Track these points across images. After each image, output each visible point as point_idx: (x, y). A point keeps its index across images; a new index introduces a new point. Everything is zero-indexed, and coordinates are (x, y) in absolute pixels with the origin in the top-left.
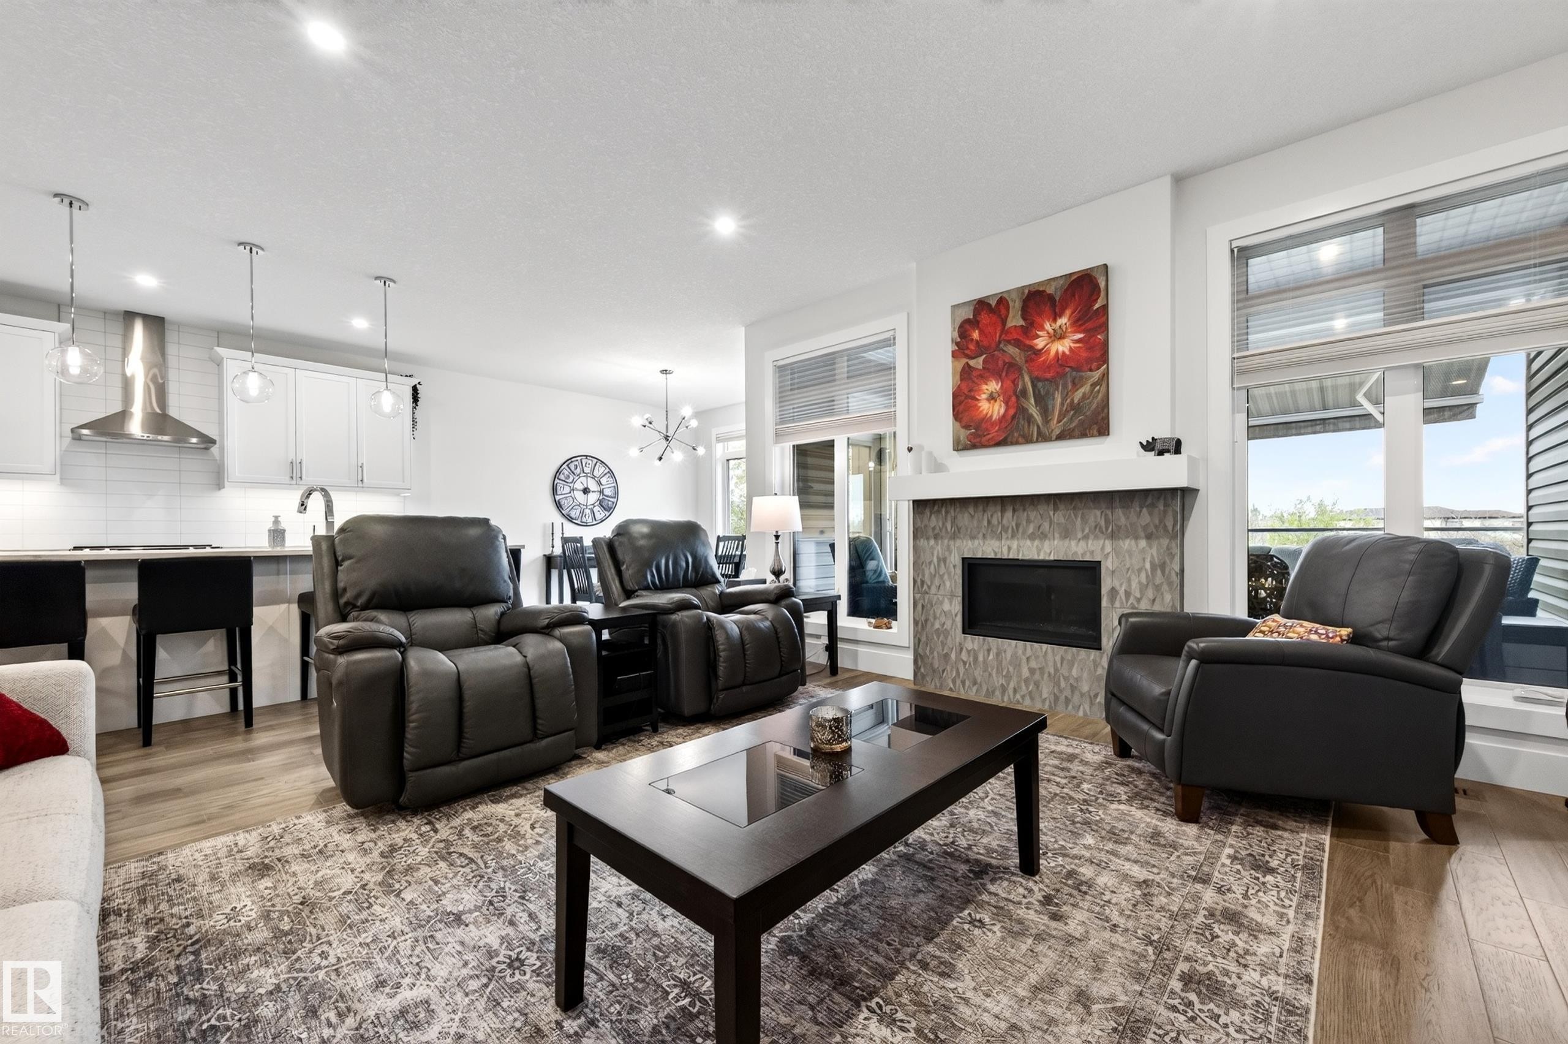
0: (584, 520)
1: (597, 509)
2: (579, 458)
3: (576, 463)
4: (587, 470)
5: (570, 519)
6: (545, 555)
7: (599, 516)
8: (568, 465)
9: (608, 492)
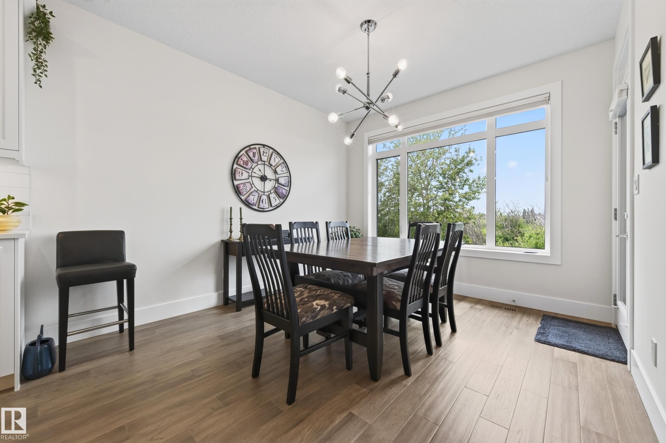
0: (262, 205)
1: (273, 196)
2: (257, 146)
3: (254, 151)
4: (264, 158)
5: (247, 204)
6: (222, 241)
7: (274, 204)
8: (246, 152)
9: (282, 181)
